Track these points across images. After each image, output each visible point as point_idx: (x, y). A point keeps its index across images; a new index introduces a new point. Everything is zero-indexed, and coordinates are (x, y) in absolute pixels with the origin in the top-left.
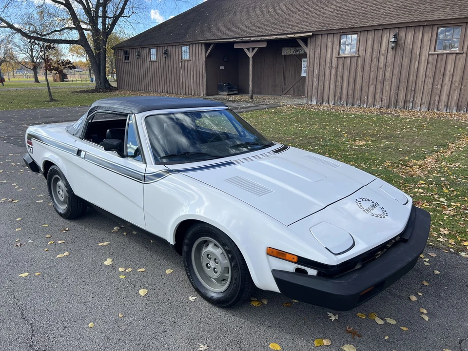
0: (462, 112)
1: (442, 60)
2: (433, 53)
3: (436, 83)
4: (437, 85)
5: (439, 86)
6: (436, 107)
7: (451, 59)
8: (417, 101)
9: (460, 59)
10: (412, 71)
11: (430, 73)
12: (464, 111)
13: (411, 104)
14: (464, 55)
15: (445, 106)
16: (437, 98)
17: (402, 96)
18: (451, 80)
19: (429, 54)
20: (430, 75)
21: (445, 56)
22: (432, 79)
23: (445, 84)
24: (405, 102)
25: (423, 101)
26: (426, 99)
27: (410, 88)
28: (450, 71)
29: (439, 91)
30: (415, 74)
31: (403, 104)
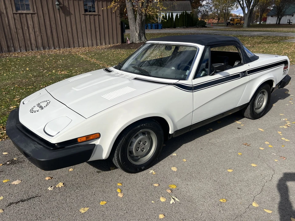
0: (47, 49)
1: (23, 18)
2: (15, 12)
3: (24, 33)
4: (26, 34)
5: (27, 34)
6: (30, 48)
7: (29, 17)
8: (16, 46)
9: (34, 17)
10: (5, 25)
11: (19, 27)
12: (48, 49)
13: (13, 48)
14: (36, 15)
15: (35, 47)
16: (29, 43)
17: (3, 43)
18: (33, 30)
19: (13, 14)
20: (19, 28)
21: (24, 15)
22: (21, 30)
23: (31, 33)
24: (8, 47)
25: (21, 45)
26: (22, 44)
27: (7, 37)
28: (31, 25)
29: (28, 37)
30: (8, 27)
31: (7, 49)
